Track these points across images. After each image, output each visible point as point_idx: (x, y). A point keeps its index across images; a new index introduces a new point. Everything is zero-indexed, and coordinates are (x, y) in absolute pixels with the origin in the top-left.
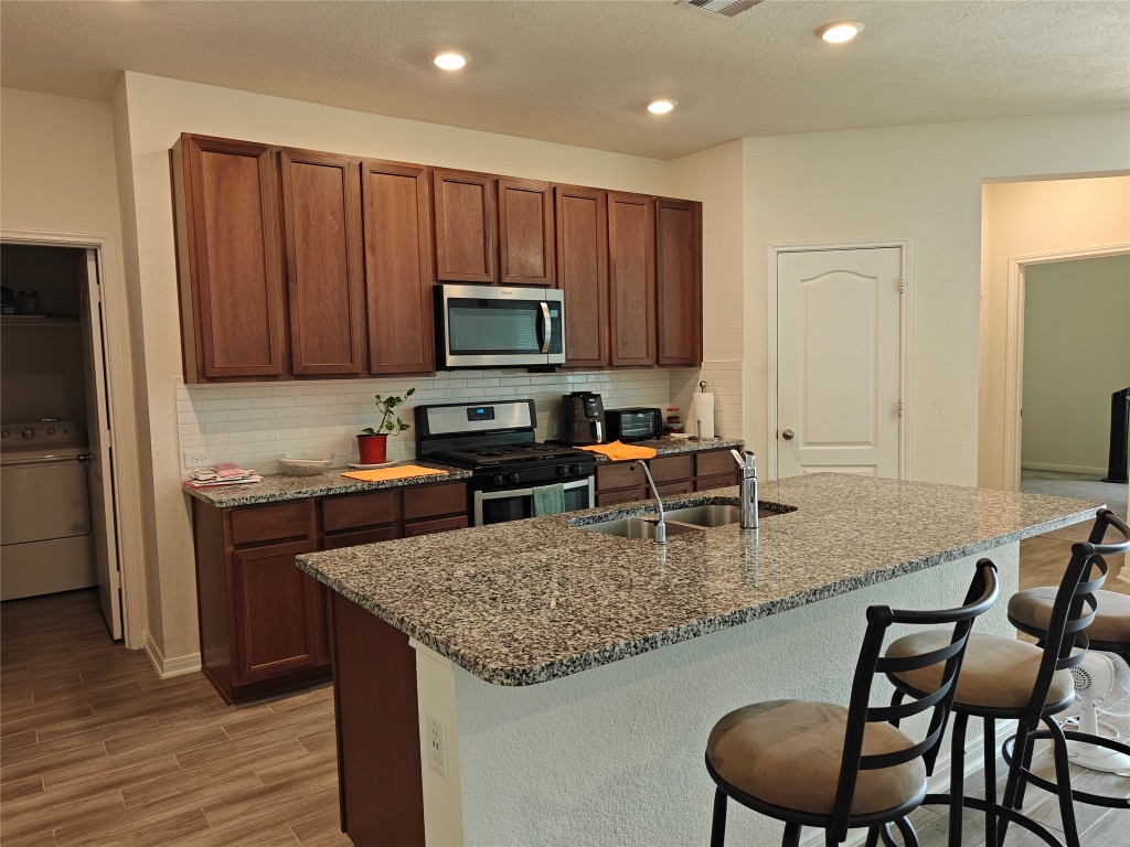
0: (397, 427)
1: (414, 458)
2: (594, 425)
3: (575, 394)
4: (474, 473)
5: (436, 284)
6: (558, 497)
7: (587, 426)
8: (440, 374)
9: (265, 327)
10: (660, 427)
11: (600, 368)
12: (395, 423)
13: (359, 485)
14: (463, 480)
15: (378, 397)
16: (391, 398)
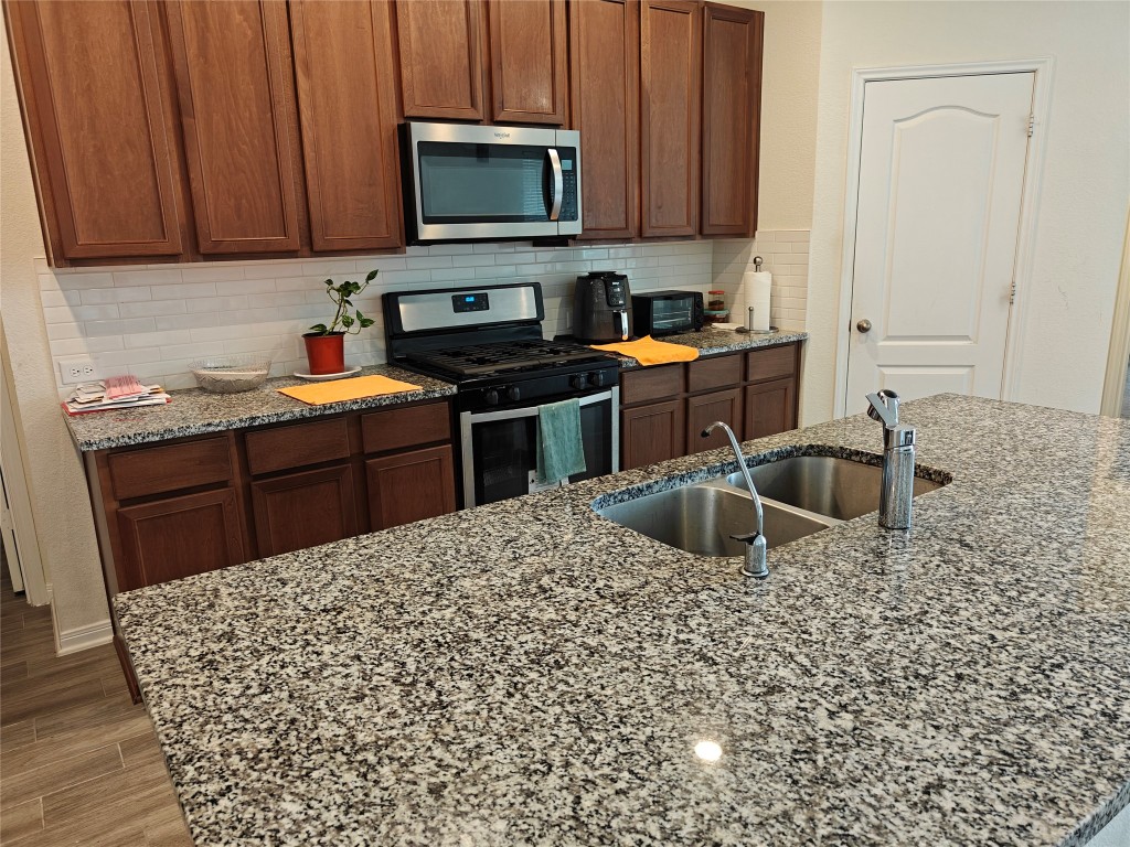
0: (357, 323)
1: (384, 362)
2: (618, 316)
3: (594, 276)
4: (459, 389)
5: (402, 122)
6: (573, 418)
7: (609, 319)
8: (411, 250)
9: (151, 183)
10: (699, 315)
11: (627, 240)
12: (354, 317)
13: (297, 410)
14: (444, 398)
15: (329, 282)
16: (347, 283)
